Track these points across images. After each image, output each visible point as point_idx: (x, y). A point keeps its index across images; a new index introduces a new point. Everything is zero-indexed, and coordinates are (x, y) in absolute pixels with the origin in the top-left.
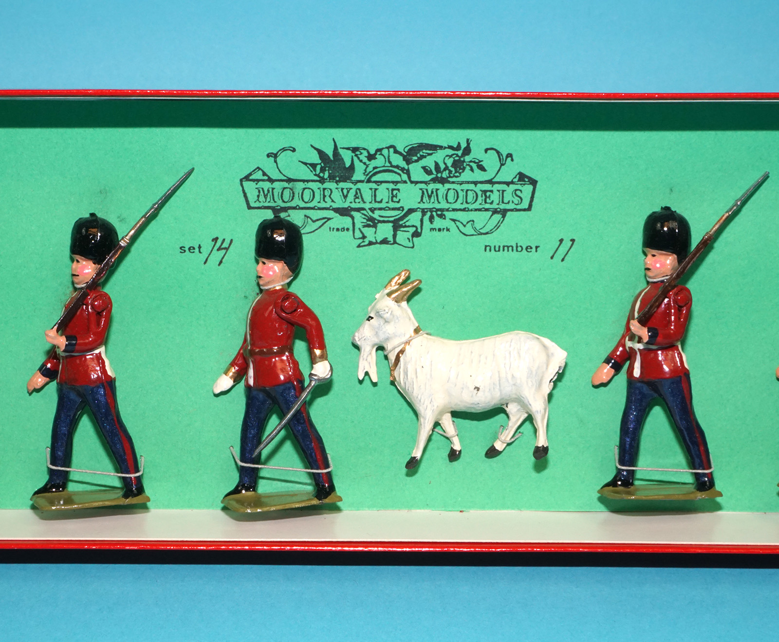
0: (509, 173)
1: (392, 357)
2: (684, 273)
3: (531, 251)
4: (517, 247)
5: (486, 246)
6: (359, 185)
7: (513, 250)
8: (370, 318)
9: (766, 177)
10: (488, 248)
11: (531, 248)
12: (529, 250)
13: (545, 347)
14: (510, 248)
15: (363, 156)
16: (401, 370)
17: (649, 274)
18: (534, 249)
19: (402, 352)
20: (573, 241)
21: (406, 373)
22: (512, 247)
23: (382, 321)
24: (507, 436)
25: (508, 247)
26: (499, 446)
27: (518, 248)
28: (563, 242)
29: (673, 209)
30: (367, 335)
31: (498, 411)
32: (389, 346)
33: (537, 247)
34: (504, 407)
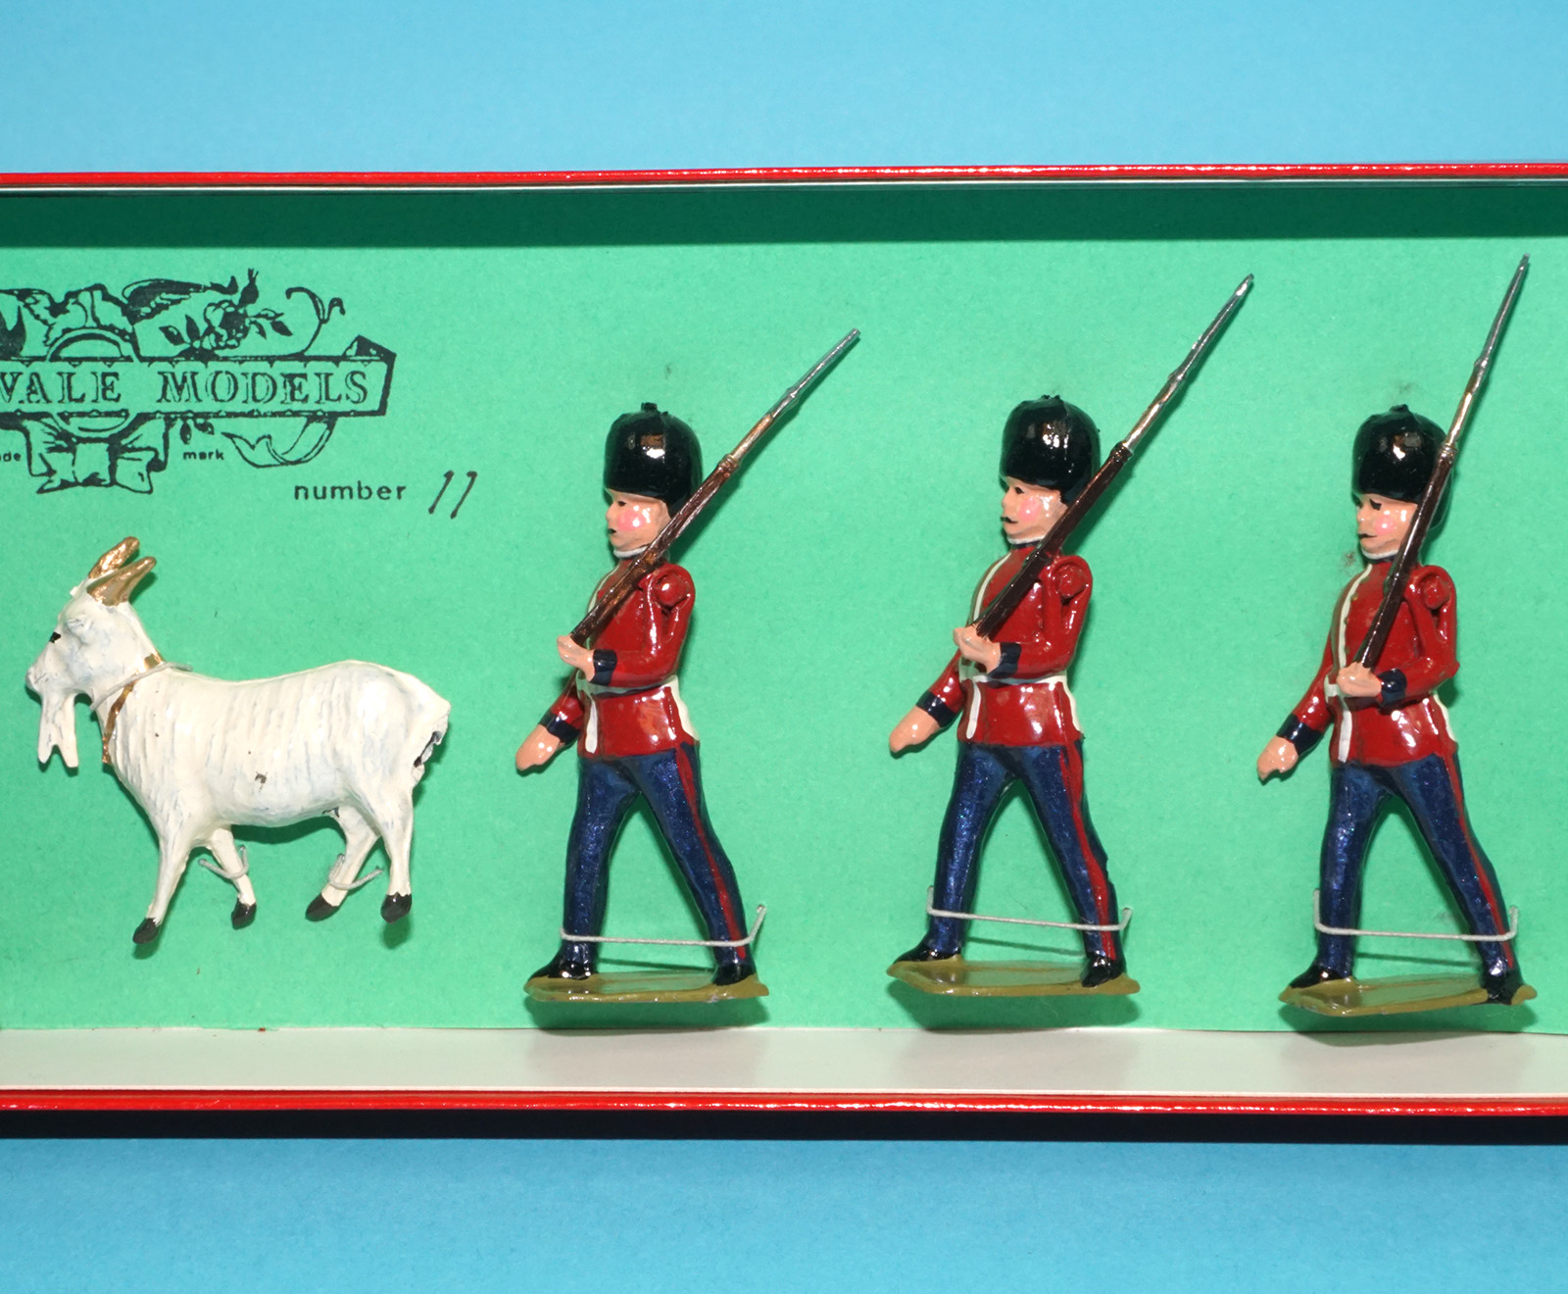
0: (337, 337)
3: (388, 498)
4: (360, 489)
5: (297, 488)
7: (351, 496)
8: (55, 637)
9: (853, 342)
10: (301, 492)
11: (389, 491)
12: (384, 495)
13: (403, 691)
14: (346, 493)
17: (615, 541)
18: (394, 493)
19: (119, 705)
20: (473, 475)
21: (126, 748)
22: (350, 489)
23: (75, 643)
24: (346, 874)
25: (342, 490)
26: (333, 897)
27: (361, 491)
28: (453, 478)
29: (661, 409)
30: (50, 672)
33: (400, 489)
34: (332, 814)
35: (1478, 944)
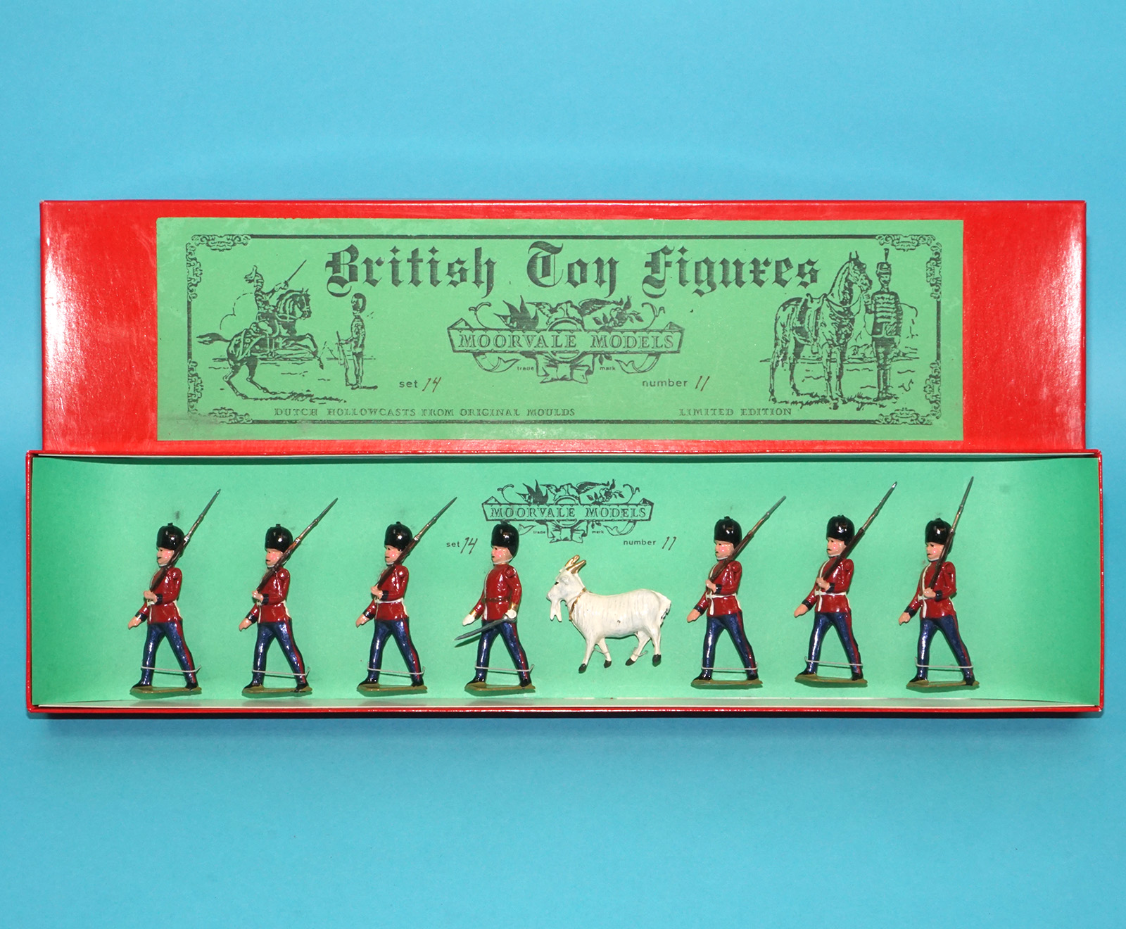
0: (637, 498)
1: (570, 606)
2: (735, 554)
6: (551, 507)
7: (640, 544)
8: (557, 583)
9: (784, 499)
10: (626, 543)
11: (651, 542)
12: (649, 544)
13: (658, 597)
15: (553, 490)
16: (575, 613)
17: (718, 555)
19: (576, 602)
20: (675, 538)
21: (578, 614)
23: (563, 585)
24: (638, 652)
25: (637, 542)
26: (633, 658)
27: (643, 542)
28: (669, 539)
29: (731, 518)
30: (555, 594)
31: (633, 634)
32: (568, 599)
33: (654, 542)
34: (636, 634)
35: (962, 669)
